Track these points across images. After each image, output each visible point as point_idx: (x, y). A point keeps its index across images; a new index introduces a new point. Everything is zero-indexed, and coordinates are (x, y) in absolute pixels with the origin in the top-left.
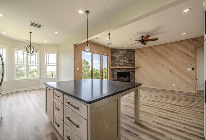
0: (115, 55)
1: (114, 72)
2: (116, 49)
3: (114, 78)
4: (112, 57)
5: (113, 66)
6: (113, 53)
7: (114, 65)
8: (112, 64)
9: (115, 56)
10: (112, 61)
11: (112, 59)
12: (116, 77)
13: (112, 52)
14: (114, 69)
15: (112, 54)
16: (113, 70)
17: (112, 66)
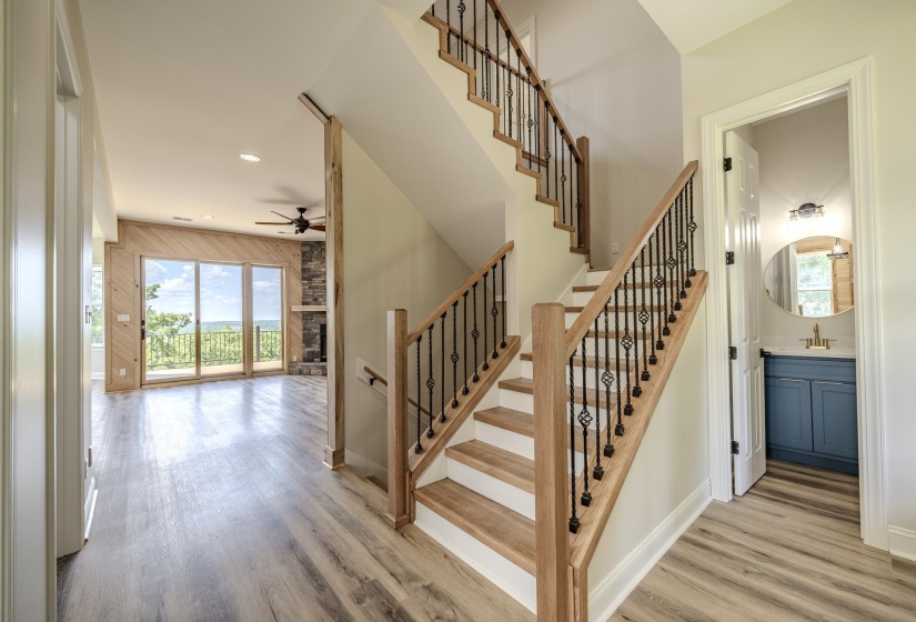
0: (312, 265)
1: (310, 326)
2: (317, 242)
3: (310, 347)
4: (304, 270)
5: (308, 304)
6: (306, 258)
7: (310, 300)
8: (305, 295)
9: (313, 267)
10: (303, 284)
11: (303, 279)
12: (319, 342)
13: (304, 254)
14: (311, 314)
15: (304, 262)
16: (306, 316)
17: (304, 304)
